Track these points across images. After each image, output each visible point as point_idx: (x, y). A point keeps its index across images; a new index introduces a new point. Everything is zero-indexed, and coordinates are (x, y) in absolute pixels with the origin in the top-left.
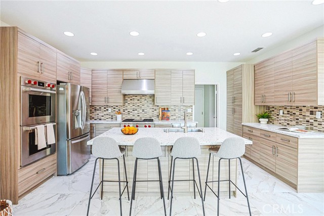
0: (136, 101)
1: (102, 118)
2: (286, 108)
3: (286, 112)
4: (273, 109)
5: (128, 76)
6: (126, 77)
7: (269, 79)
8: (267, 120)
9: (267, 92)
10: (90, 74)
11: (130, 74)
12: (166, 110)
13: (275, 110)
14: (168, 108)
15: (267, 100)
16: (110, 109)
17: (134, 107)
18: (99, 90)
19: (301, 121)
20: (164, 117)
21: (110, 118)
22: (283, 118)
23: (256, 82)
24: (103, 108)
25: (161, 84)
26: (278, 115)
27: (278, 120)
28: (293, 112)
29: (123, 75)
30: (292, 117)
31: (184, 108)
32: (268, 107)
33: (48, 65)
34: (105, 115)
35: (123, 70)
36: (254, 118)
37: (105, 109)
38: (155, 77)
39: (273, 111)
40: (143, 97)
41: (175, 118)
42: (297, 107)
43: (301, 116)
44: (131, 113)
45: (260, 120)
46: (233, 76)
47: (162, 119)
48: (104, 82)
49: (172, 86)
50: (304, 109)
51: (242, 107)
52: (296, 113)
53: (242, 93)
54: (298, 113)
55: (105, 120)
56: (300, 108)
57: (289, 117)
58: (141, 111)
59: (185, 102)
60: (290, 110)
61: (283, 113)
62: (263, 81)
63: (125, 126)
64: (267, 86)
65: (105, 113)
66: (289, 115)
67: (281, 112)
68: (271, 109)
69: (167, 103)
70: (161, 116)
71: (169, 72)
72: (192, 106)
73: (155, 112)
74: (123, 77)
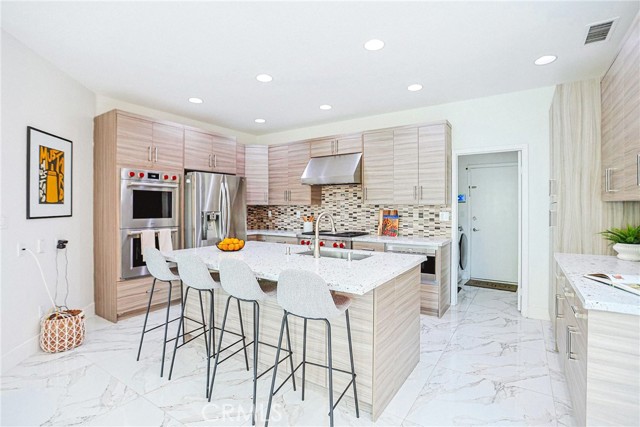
0: (338, 198)
1: (288, 227)
6: (315, 153)
10: (265, 154)
11: (321, 148)
12: (392, 214)
14: (396, 212)
15: (615, 184)
16: (298, 212)
17: (335, 208)
18: (278, 180)
20: (387, 230)
24: (289, 210)
29: (311, 149)
33: (168, 149)
34: (292, 222)
35: (310, 142)
38: (363, 147)
40: (350, 190)
41: (411, 232)
45: (616, 246)
47: (384, 233)
48: (283, 165)
49: (396, 163)
58: (347, 216)
59: (424, 196)
69: (386, 199)
70: (380, 226)
71: (390, 134)
72: (450, 206)
73: (372, 218)
74: (311, 154)
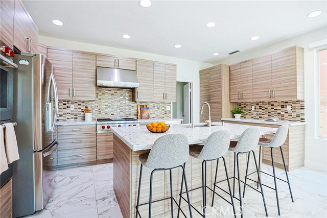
0: (109, 96)
1: (60, 118)
2: (258, 104)
3: (258, 107)
4: (245, 106)
5: (104, 63)
6: (99, 64)
7: (247, 78)
8: (240, 115)
9: (244, 90)
10: (44, 53)
11: (106, 61)
13: (247, 106)
14: (146, 106)
15: (244, 97)
16: (72, 106)
19: (273, 114)
21: (72, 118)
22: (255, 113)
23: (231, 82)
24: (61, 104)
25: (142, 77)
26: (250, 110)
27: (250, 115)
28: (265, 107)
29: (96, 60)
30: (264, 111)
31: (163, 105)
32: (240, 105)
34: (64, 114)
35: (96, 55)
36: (229, 114)
37: (65, 106)
38: (136, 68)
39: (245, 107)
40: (118, 92)
41: (154, 116)
42: (269, 103)
43: (273, 110)
44: (102, 111)
45: (235, 115)
46: (209, 75)
47: (141, 118)
48: (67, 67)
49: (154, 80)
50: (275, 104)
51: (221, 104)
52: (268, 108)
53: (221, 91)
54: (270, 108)
55: (65, 120)
56: (272, 103)
57: (261, 111)
59: (167, 98)
60: (262, 106)
61: (255, 108)
62: (240, 80)
63: (103, 127)
64: (244, 85)
65: (65, 111)
66: (261, 110)
67: (253, 107)
68: (242, 106)
69: (149, 98)
70: (139, 114)
71: (152, 64)
72: (170, 103)
73: (132, 109)
74: (96, 64)
